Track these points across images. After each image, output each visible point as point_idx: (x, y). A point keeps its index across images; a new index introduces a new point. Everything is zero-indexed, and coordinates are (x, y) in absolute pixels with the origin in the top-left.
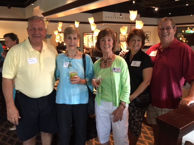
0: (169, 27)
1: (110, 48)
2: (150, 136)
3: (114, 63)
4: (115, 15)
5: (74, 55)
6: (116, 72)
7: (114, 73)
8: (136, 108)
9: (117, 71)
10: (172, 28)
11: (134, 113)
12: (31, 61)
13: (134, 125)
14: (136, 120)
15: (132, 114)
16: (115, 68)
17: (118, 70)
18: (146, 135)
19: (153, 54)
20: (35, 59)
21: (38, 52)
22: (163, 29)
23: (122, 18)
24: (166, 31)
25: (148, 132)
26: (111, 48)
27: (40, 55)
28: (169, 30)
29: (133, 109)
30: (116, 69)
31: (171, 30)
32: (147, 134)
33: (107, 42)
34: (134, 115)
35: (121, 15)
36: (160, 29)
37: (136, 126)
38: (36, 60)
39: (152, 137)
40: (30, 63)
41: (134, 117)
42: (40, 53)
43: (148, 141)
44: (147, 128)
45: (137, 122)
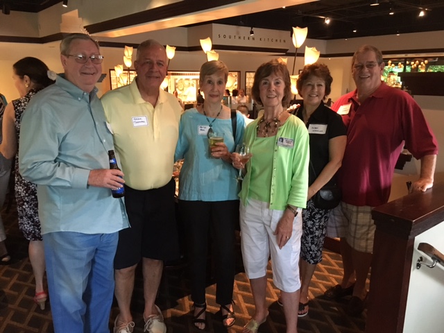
0: (372, 62)
1: (278, 99)
2: (337, 267)
3: (282, 128)
4: (238, 33)
5: (217, 114)
6: (284, 146)
7: (280, 147)
8: (316, 210)
9: (287, 144)
10: (377, 64)
11: (313, 221)
12: (137, 121)
13: (312, 243)
14: (317, 233)
15: (309, 223)
16: (282, 139)
17: (288, 142)
18: (330, 267)
19: (343, 110)
20: (144, 119)
21: (150, 107)
22: (362, 67)
23: (253, 39)
24: (366, 70)
25: (333, 261)
26: (281, 99)
27: (153, 112)
28: (372, 68)
29: (311, 214)
30: (284, 141)
31: (374, 68)
32: (332, 265)
33: (273, 87)
34: (313, 225)
35: (252, 32)
36: (356, 67)
37: (316, 245)
38: (145, 121)
39: (340, 269)
40: (135, 125)
41: (312, 228)
42: (154, 107)
43: (334, 276)
44: (329, 255)
45: (318, 238)
